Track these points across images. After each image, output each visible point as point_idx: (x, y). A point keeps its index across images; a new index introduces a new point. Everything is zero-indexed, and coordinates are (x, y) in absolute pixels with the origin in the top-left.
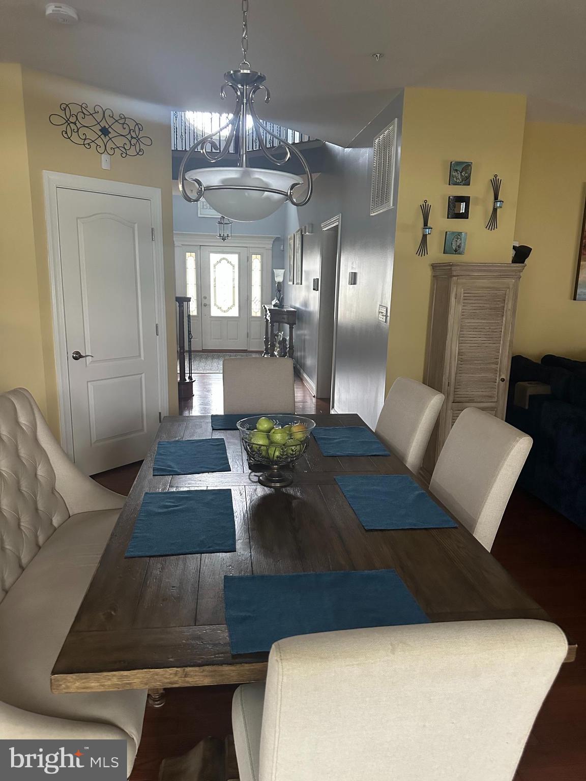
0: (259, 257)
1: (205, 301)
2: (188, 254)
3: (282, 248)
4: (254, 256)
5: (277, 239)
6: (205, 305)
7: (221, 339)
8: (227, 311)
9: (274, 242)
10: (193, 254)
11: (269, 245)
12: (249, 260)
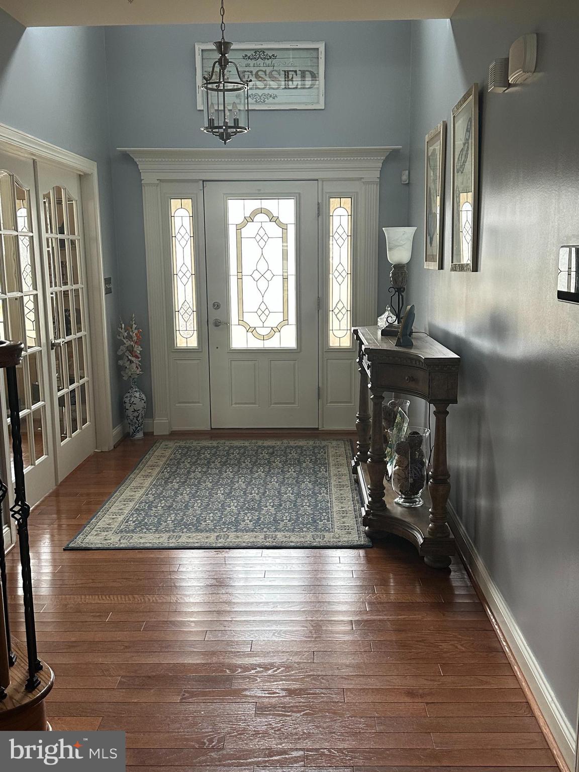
0: (347, 202)
1: (215, 315)
2: (175, 203)
3: (405, 177)
4: (334, 202)
5: (393, 157)
6: (217, 324)
7: (254, 403)
8: (269, 337)
9: (384, 163)
10: (188, 203)
11: (372, 170)
12: (322, 214)
